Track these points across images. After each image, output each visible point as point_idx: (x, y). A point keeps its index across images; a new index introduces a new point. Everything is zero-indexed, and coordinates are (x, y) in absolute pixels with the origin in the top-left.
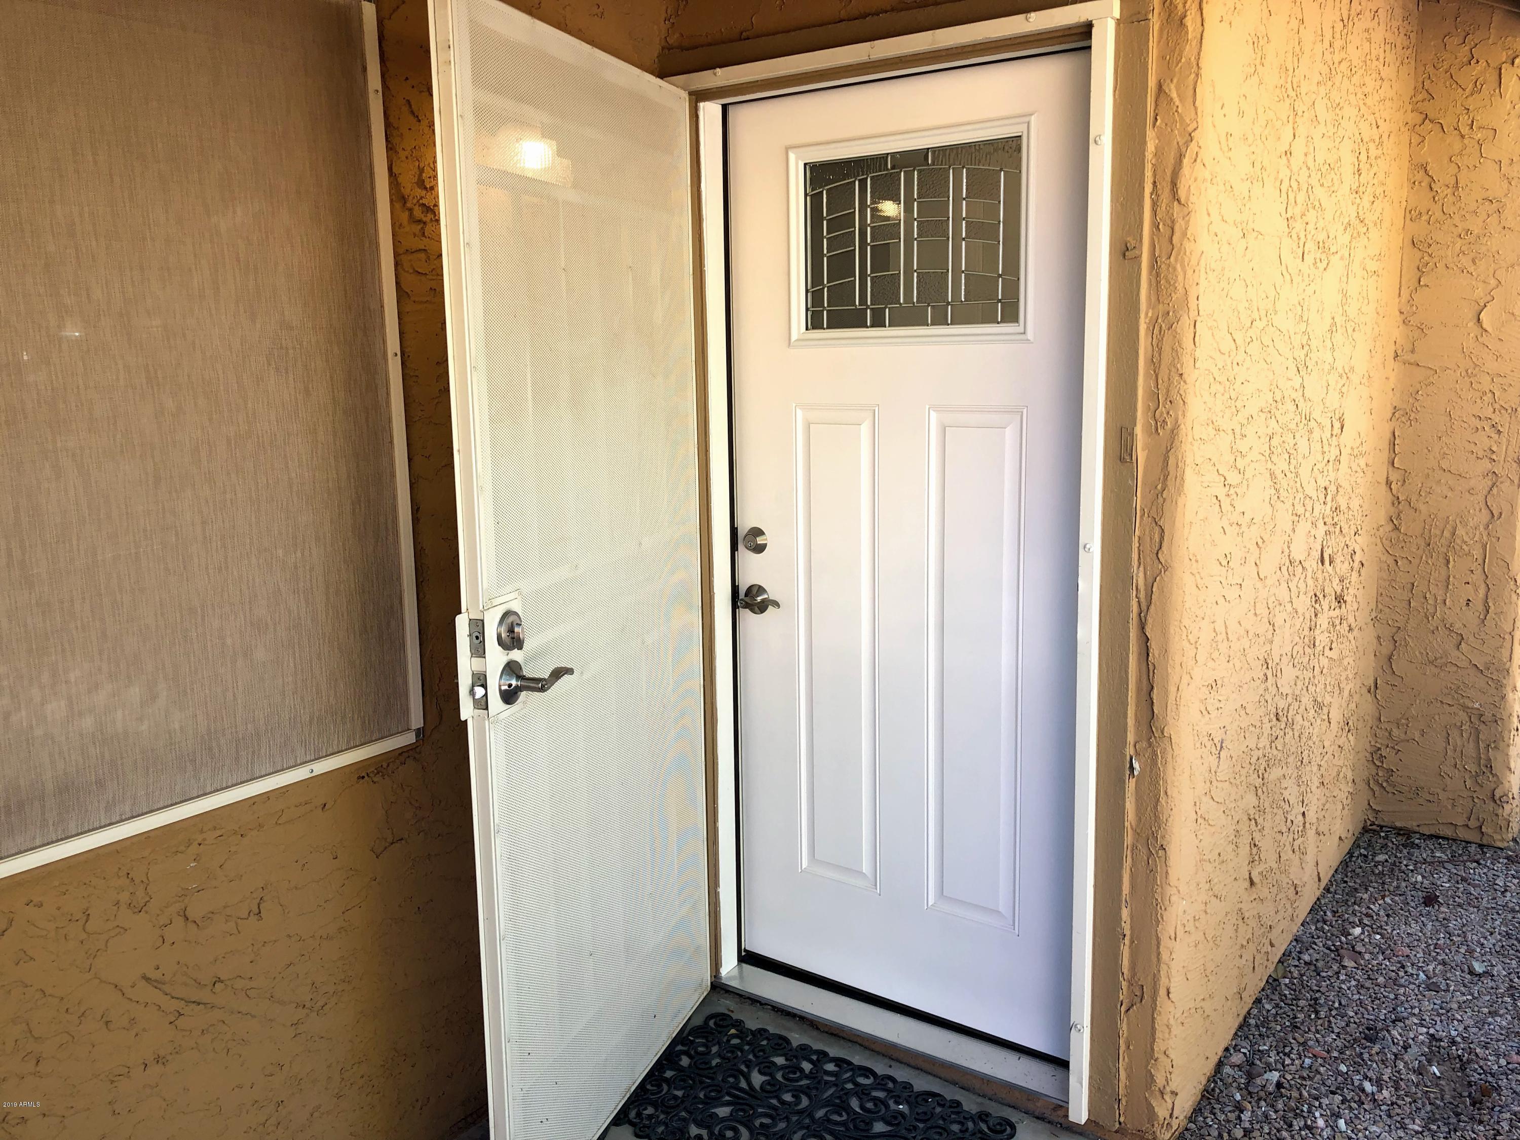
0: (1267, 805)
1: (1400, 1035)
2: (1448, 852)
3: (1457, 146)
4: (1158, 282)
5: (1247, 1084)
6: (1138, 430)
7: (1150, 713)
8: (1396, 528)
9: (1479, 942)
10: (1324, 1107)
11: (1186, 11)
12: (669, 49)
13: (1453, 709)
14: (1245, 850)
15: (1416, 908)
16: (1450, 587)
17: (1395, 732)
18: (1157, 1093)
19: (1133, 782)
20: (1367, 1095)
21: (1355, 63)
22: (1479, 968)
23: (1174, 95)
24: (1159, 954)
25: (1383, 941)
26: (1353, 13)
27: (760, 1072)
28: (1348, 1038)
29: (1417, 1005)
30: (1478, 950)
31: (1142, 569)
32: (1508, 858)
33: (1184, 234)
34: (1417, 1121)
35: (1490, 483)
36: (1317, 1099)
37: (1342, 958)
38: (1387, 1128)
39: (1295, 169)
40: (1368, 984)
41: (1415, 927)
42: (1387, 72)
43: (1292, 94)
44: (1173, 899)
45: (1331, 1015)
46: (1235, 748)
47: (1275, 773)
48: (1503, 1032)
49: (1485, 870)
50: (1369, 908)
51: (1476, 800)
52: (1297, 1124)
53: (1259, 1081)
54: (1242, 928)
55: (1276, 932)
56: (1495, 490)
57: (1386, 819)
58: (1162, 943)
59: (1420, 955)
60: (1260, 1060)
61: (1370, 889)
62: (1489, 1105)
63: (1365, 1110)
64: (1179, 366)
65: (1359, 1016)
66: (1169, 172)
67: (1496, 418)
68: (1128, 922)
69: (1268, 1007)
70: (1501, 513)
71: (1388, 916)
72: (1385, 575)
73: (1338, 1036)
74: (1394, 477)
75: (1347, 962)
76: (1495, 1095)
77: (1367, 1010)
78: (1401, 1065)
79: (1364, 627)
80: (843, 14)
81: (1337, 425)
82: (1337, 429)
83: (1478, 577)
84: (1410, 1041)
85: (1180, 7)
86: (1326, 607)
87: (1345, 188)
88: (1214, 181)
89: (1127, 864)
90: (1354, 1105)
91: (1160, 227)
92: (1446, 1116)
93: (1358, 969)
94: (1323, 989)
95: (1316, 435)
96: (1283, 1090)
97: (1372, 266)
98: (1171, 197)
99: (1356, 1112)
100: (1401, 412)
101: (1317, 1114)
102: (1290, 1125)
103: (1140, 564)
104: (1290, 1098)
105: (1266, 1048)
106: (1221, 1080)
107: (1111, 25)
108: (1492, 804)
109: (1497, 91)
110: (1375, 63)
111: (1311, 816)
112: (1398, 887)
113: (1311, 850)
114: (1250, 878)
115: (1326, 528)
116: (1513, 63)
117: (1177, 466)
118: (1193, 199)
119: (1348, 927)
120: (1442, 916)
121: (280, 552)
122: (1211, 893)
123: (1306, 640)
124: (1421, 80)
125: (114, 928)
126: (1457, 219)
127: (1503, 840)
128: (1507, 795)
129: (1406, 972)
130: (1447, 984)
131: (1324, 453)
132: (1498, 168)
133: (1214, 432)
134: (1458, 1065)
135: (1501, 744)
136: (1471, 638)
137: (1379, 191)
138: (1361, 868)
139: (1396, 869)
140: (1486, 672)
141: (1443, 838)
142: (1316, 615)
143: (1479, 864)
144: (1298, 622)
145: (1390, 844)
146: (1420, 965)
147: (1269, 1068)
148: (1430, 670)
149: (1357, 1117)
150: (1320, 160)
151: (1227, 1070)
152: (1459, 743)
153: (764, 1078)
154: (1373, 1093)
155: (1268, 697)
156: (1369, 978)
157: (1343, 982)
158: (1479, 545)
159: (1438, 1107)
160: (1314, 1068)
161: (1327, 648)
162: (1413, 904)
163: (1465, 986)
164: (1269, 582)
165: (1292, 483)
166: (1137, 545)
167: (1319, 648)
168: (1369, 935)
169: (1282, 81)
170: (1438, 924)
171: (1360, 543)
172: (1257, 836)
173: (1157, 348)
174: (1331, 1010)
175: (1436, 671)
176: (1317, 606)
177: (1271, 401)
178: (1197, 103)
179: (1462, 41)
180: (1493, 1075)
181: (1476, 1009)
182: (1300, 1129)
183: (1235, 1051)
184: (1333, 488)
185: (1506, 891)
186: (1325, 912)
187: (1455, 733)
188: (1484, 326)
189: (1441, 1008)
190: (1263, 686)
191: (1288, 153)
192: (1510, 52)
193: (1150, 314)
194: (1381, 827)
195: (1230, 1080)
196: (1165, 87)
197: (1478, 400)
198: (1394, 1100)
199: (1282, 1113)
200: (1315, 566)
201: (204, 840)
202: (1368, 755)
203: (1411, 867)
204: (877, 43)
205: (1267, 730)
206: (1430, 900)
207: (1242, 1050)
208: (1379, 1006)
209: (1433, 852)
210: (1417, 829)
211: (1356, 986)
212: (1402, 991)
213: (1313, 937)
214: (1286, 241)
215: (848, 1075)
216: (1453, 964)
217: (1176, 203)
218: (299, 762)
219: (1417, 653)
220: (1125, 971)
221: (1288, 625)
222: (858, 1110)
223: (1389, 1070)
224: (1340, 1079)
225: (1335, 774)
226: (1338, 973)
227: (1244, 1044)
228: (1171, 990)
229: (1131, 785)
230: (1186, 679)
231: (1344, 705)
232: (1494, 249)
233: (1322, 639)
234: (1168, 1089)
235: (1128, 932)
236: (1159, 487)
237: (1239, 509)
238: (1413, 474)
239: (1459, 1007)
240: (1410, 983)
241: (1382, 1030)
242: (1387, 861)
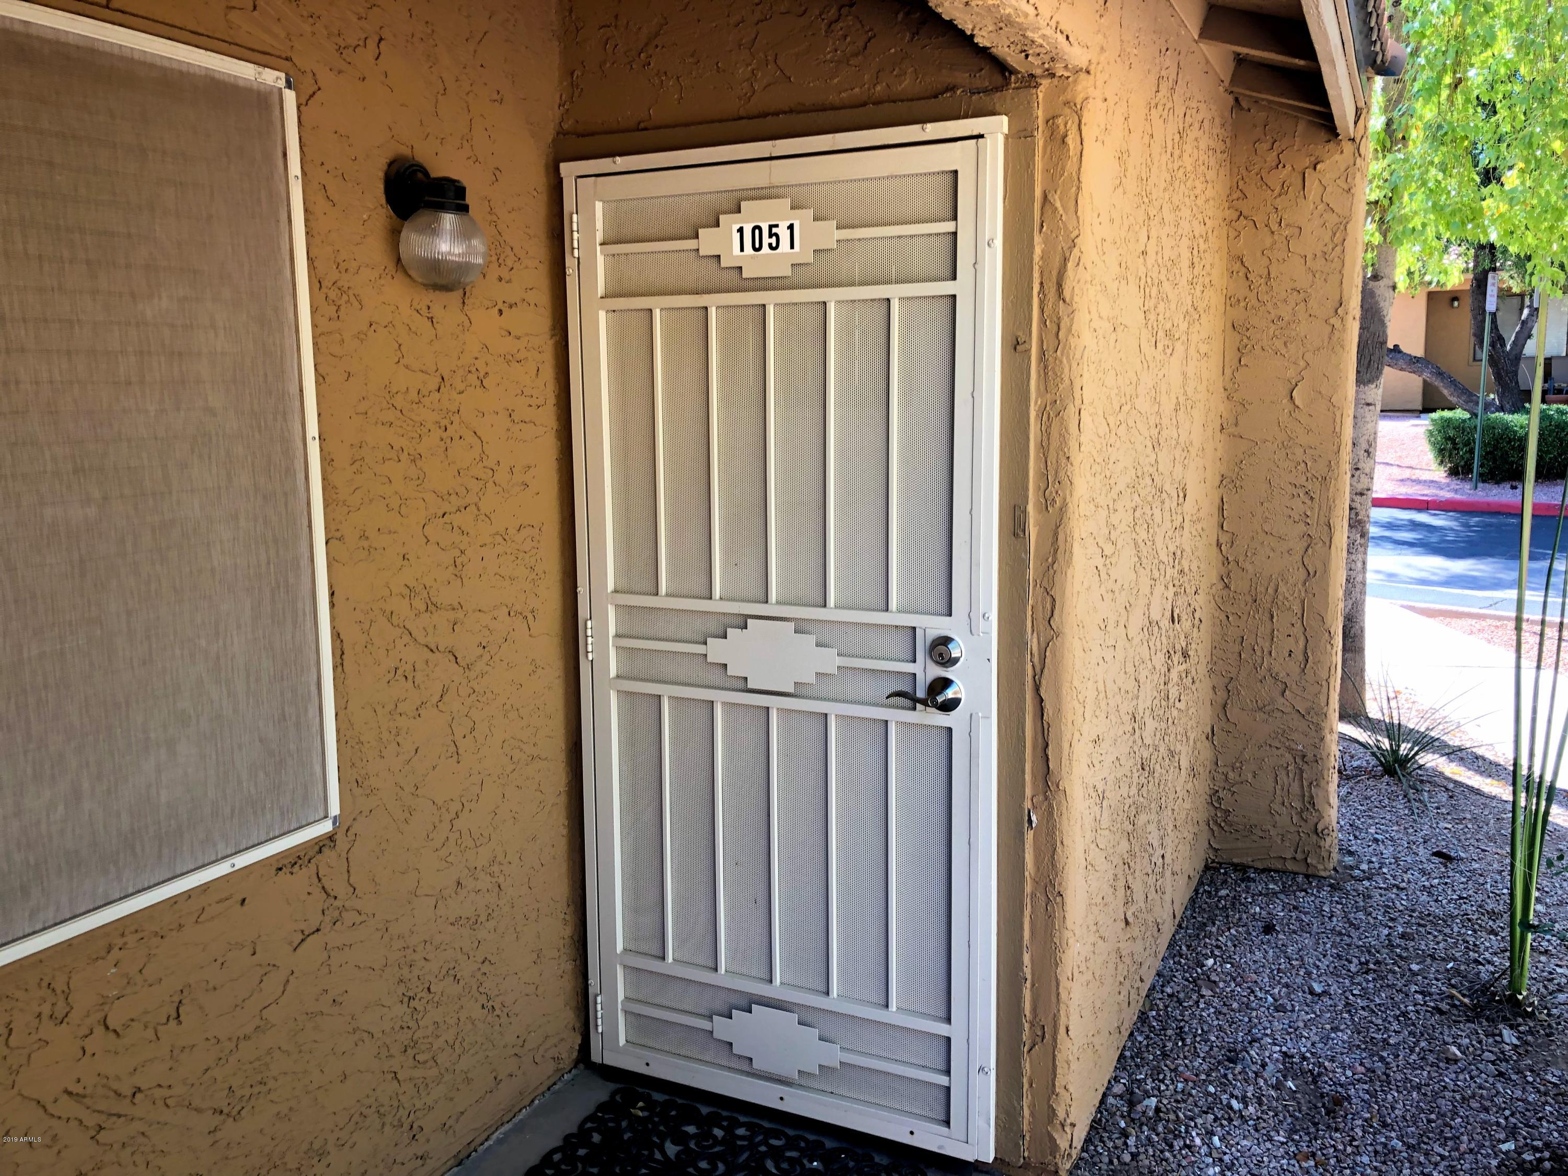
0: (1137, 849)
1: (1257, 1054)
2: (1280, 884)
3: (1268, 241)
4: (1046, 374)
5: (1129, 1112)
6: (1030, 508)
7: (1046, 769)
8: (1227, 586)
9: (1315, 964)
10: (1199, 1126)
11: (1067, 131)
12: (564, 135)
13: (1279, 752)
14: (1121, 892)
15: (1257, 937)
16: (1275, 639)
17: (1231, 775)
18: (1059, 1127)
19: (1031, 833)
20: (1235, 1112)
21: (1188, 170)
22: (1318, 988)
23: (1058, 204)
24: (1058, 994)
25: (1233, 970)
26: (1187, 125)
27: (674, 1143)
28: (1213, 1061)
29: (1268, 1025)
30: (1315, 972)
31: (1035, 635)
32: (1331, 885)
33: (1069, 330)
34: (1281, 1133)
35: (1305, 544)
36: (1192, 1119)
37: (1200, 988)
38: (1256, 1141)
39: (1150, 267)
40: (1225, 1010)
41: (1258, 955)
42: (1211, 175)
43: (1146, 200)
44: (1071, 941)
45: (1195, 1041)
46: (1113, 796)
47: (1143, 818)
48: (1346, 1046)
49: (1313, 898)
50: (1218, 940)
51: (1302, 834)
52: (1178, 1144)
53: (1139, 1108)
54: (1120, 966)
55: (1145, 967)
56: (1310, 550)
57: (1225, 857)
58: (1061, 985)
59: (1267, 979)
60: (1139, 1088)
61: (1217, 922)
62: (1342, 1113)
63: (1235, 1127)
64: (1066, 450)
65: (1220, 1040)
66: (1055, 273)
67: (1309, 486)
68: (1029, 967)
69: (1140, 1038)
70: (1316, 572)
71: (1235, 946)
72: (1218, 630)
73: (1204, 1060)
74: (1224, 539)
75: (1204, 992)
76: (1346, 1104)
77: (1226, 1033)
78: (1261, 1082)
79: (1203, 679)
80: (742, 113)
81: (1181, 495)
82: (1181, 499)
83: (1298, 630)
84: (1267, 1060)
85: (1062, 127)
86: (1176, 663)
87: (1183, 282)
88: (1094, 282)
89: (1027, 913)
90: (1225, 1123)
91: (1048, 323)
92: (1305, 1126)
93: (1214, 997)
94: (1186, 1018)
95: (1167, 506)
96: (1161, 1114)
97: (1204, 348)
98: (1057, 296)
99: (1227, 1129)
100: (1228, 480)
101: (1194, 1134)
102: (1171, 1146)
103: (1033, 631)
104: (1168, 1121)
105: (1142, 1076)
106: (1106, 1110)
107: (1001, 140)
108: (1315, 837)
109: (1302, 193)
110: (1202, 167)
111: (1168, 859)
112: (1240, 919)
113: (1169, 890)
114: (1126, 919)
115: (1175, 589)
116: (1315, 169)
117: (1066, 541)
118: (1076, 299)
119: (1202, 959)
120: (1280, 943)
121: (203, 643)
122: (1097, 935)
123: (1162, 694)
124: (1235, 180)
125: (35, 1042)
126: (1269, 306)
127: (1325, 869)
128: (1328, 828)
129: (1256, 996)
130: (1292, 1005)
131: (1172, 521)
132: (1303, 262)
133: (1094, 509)
134: (1310, 1079)
135: (1323, 783)
136: (1294, 686)
137: (1207, 280)
138: (1206, 903)
139: (1237, 902)
140: (1307, 717)
141: (1276, 871)
142: (1169, 670)
143: (1307, 893)
144: (1156, 677)
145: (1229, 880)
146: (1267, 989)
147: (1147, 1095)
148: (1259, 716)
149: (1228, 1133)
150: (1166, 258)
151: (1111, 1100)
152: (1286, 783)
153: (679, 1148)
154: (1240, 1110)
155: (1136, 749)
156: (1225, 1004)
157: (1203, 1010)
158: (1298, 601)
159: (1297, 1119)
160: (1186, 1092)
161: (1177, 700)
162: (1254, 934)
163: (1307, 1005)
164: (1135, 642)
165: (1150, 550)
166: (1030, 613)
167: (1171, 701)
168: (1221, 965)
169: (1139, 190)
170: (1278, 950)
171: (1201, 601)
172: (1130, 878)
173: (1046, 433)
174: (1195, 1037)
175: (1266, 716)
176: (1169, 662)
177: (1134, 477)
178: (1079, 213)
179: (1269, 147)
180: (1341, 1086)
181: (1320, 1026)
182: (1181, 1149)
183: (1116, 1082)
184: (1179, 553)
185: (1332, 916)
186: (1180, 947)
187: (1282, 775)
188: (1297, 403)
189: (1290, 1027)
190: (1132, 739)
191: (1144, 253)
192: (1313, 159)
193: (1039, 402)
194: (1220, 864)
195: (1114, 1109)
196: (1050, 197)
197: (1293, 469)
198: (1259, 1114)
199: (1162, 1135)
200: (1167, 624)
201: (125, 944)
202: (1208, 798)
203: (1250, 900)
204: (778, 142)
205: (1135, 780)
206: (1269, 929)
207: (1122, 1081)
208: (1236, 1029)
209: (1266, 885)
210: (1251, 864)
211: (1215, 1013)
212: (1254, 1014)
213: (1172, 971)
214: (1144, 331)
215: (760, 1138)
216: (1295, 987)
217: (1061, 302)
218: (219, 857)
219: (1248, 701)
220: (1028, 1014)
221: (1149, 681)
222: (774, 1171)
223: (1251, 1088)
224: (1210, 1099)
225: (1184, 817)
226: (1197, 1002)
227: (1123, 1075)
228: (1070, 1028)
229: (1029, 836)
230: (1077, 735)
231: (1190, 753)
232: (1303, 334)
233: (1174, 692)
234: (1069, 1121)
235: (1029, 976)
236: (1050, 560)
237: (1113, 578)
238: (1240, 537)
239: (1305, 1026)
240: (1261, 1006)
241: (1241, 1051)
242: (1228, 895)
